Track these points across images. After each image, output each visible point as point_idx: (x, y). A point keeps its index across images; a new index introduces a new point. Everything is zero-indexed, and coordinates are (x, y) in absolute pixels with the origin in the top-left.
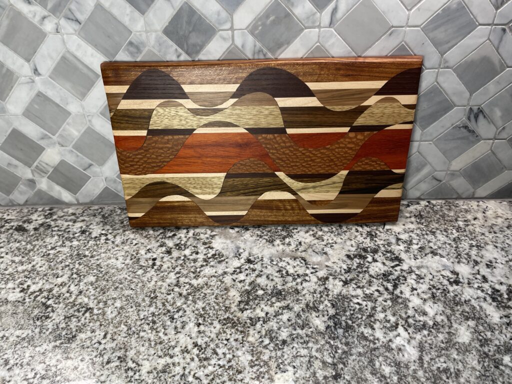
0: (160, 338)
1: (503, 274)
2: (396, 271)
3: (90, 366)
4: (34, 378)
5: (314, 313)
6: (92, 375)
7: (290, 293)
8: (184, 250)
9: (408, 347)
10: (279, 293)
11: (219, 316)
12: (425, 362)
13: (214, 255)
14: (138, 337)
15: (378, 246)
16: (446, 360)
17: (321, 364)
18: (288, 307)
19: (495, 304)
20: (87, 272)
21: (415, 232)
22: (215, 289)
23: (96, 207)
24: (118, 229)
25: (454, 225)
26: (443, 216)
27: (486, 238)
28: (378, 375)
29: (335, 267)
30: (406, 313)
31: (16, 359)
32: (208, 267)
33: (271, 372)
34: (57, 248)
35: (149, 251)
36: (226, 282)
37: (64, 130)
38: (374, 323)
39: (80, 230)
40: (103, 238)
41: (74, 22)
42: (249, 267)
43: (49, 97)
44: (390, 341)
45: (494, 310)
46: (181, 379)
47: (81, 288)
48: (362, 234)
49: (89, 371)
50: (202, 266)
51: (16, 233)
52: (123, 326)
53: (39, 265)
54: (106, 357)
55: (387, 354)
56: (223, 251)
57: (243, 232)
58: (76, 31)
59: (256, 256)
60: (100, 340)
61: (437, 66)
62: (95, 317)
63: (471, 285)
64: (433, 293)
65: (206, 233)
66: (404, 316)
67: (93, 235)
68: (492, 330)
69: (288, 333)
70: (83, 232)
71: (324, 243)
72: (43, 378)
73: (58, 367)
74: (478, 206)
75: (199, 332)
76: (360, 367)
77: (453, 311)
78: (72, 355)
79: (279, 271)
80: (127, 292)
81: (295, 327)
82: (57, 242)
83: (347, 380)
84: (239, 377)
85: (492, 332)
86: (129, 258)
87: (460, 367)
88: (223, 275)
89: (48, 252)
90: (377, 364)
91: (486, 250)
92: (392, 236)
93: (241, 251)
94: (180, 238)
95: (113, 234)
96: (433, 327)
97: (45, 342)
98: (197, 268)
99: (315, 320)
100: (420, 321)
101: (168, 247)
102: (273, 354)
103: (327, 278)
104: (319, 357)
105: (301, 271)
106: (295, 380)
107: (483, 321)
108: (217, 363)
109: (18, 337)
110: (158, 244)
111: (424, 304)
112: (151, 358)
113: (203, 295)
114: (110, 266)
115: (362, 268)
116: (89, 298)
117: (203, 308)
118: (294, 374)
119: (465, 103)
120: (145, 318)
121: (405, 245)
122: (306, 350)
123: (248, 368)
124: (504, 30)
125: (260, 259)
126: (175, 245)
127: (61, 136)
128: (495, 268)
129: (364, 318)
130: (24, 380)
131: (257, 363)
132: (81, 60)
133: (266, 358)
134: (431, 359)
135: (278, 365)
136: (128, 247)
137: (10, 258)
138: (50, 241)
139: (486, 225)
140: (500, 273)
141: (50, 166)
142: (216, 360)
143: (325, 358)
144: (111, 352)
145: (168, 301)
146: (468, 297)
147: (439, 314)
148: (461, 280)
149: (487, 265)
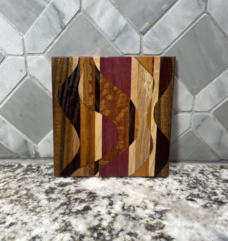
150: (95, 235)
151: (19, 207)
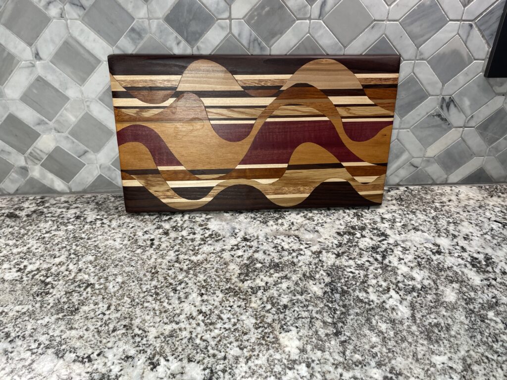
0: (164, 307)
1: (479, 245)
2: (383, 244)
3: (96, 334)
4: (38, 348)
5: (311, 281)
6: (98, 342)
7: (287, 266)
8: (181, 231)
9: (400, 307)
10: (277, 265)
11: (221, 287)
12: (417, 318)
13: (211, 235)
14: (142, 308)
15: (365, 224)
16: (436, 316)
17: (322, 324)
18: (286, 277)
19: (475, 269)
20: (85, 252)
21: (397, 213)
22: (214, 264)
23: (89, 196)
24: (113, 215)
25: (432, 206)
26: (421, 199)
27: (461, 216)
28: (376, 331)
29: (327, 242)
30: (396, 279)
31: (17, 332)
32: (206, 245)
33: (275, 332)
34: (52, 232)
35: (146, 232)
36: (224, 257)
37: (61, 115)
38: (368, 288)
39: (74, 215)
40: (99, 222)
41: (79, 8)
42: (246, 245)
43: (49, 81)
44: (384, 302)
45: (475, 274)
46: (189, 342)
47: (80, 266)
48: (349, 215)
49: (95, 339)
50: (200, 244)
51: (8, 219)
52: (126, 298)
53: (35, 247)
54: (111, 327)
55: (382, 313)
56: (219, 232)
57: (237, 215)
58: (79, 16)
59: (251, 235)
60: (104, 311)
61: (414, 58)
62: (97, 291)
63: (452, 254)
64: (418, 262)
65: (201, 217)
66: (394, 281)
67: (89, 220)
68: (475, 291)
69: (289, 299)
70: (78, 217)
71: (315, 223)
72: (47, 347)
73: (63, 337)
74: (451, 190)
75: (203, 301)
76: (358, 324)
77: (438, 276)
78: (76, 326)
79: (275, 247)
80: (127, 269)
81: (294, 293)
82: (51, 227)
83: (348, 336)
84: (245, 337)
85: (475, 292)
86: (127, 239)
87: (450, 321)
88: (221, 252)
89: (43, 236)
90: (374, 322)
91: (463, 226)
92: (377, 216)
93: (237, 231)
94: (176, 221)
95: (108, 219)
96: (421, 290)
97: (47, 315)
98: (195, 247)
99: (312, 287)
100: (409, 285)
101: (165, 229)
102: (276, 317)
103: (320, 252)
104: (320, 318)
105: (296, 247)
106: (299, 338)
107: (466, 284)
108: (222, 327)
109: (18, 312)
110: (155, 226)
111: (411, 271)
112: (157, 325)
113: (203, 269)
114: (108, 246)
115: (352, 243)
116: (89, 275)
117: (204, 281)
118: (298, 333)
119: (438, 92)
120: (148, 291)
121: (390, 223)
122: (306, 313)
123: (253, 330)
124: (471, 26)
125: (256, 237)
126: (172, 227)
127: (58, 121)
128: (471, 240)
129: (358, 284)
130: (27, 350)
131: (260, 325)
132: (83, 45)
133: (269, 320)
134: (423, 316)
135: (282, 327)
136: (125, 229)
137: (4, 242)
138: (44, 226)
139: (460, 206)
140: (476, 244)
141: (44, 153)
142: (222, 324)
143: (325, 318)
144: (115, 322)
145: (170, 275)
146: (450, 265)
147: (425, 279)
148: (443, 251)
149: (464, 238)
150: (174, 229)
151: (134, 219)
